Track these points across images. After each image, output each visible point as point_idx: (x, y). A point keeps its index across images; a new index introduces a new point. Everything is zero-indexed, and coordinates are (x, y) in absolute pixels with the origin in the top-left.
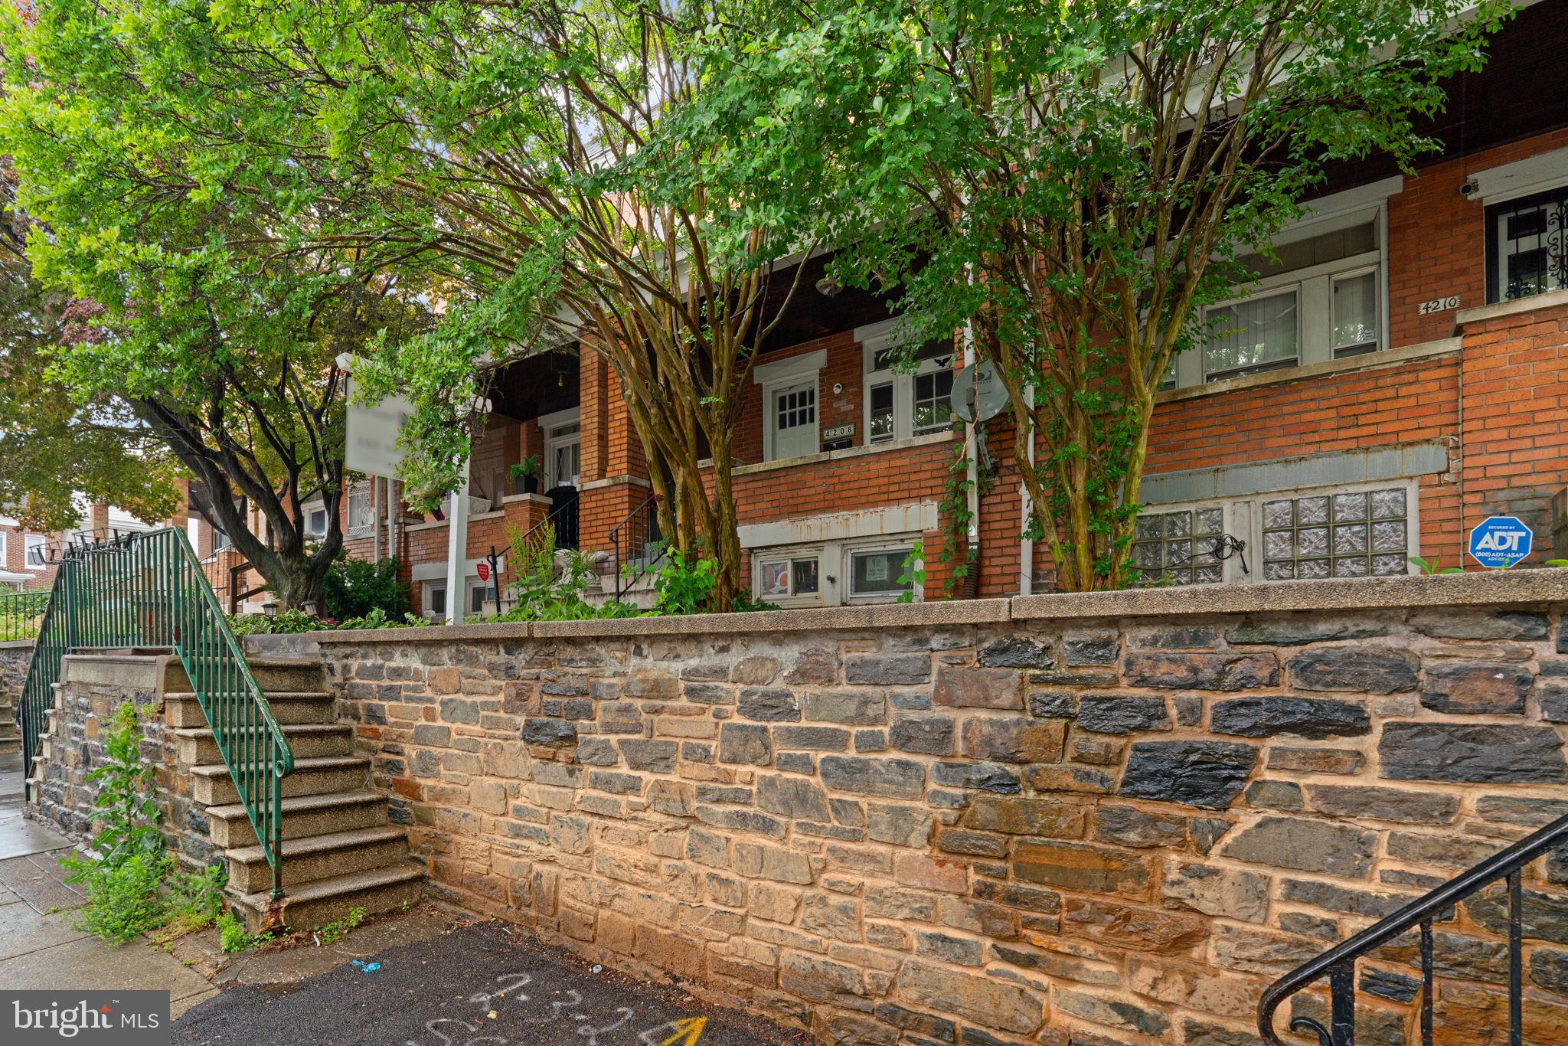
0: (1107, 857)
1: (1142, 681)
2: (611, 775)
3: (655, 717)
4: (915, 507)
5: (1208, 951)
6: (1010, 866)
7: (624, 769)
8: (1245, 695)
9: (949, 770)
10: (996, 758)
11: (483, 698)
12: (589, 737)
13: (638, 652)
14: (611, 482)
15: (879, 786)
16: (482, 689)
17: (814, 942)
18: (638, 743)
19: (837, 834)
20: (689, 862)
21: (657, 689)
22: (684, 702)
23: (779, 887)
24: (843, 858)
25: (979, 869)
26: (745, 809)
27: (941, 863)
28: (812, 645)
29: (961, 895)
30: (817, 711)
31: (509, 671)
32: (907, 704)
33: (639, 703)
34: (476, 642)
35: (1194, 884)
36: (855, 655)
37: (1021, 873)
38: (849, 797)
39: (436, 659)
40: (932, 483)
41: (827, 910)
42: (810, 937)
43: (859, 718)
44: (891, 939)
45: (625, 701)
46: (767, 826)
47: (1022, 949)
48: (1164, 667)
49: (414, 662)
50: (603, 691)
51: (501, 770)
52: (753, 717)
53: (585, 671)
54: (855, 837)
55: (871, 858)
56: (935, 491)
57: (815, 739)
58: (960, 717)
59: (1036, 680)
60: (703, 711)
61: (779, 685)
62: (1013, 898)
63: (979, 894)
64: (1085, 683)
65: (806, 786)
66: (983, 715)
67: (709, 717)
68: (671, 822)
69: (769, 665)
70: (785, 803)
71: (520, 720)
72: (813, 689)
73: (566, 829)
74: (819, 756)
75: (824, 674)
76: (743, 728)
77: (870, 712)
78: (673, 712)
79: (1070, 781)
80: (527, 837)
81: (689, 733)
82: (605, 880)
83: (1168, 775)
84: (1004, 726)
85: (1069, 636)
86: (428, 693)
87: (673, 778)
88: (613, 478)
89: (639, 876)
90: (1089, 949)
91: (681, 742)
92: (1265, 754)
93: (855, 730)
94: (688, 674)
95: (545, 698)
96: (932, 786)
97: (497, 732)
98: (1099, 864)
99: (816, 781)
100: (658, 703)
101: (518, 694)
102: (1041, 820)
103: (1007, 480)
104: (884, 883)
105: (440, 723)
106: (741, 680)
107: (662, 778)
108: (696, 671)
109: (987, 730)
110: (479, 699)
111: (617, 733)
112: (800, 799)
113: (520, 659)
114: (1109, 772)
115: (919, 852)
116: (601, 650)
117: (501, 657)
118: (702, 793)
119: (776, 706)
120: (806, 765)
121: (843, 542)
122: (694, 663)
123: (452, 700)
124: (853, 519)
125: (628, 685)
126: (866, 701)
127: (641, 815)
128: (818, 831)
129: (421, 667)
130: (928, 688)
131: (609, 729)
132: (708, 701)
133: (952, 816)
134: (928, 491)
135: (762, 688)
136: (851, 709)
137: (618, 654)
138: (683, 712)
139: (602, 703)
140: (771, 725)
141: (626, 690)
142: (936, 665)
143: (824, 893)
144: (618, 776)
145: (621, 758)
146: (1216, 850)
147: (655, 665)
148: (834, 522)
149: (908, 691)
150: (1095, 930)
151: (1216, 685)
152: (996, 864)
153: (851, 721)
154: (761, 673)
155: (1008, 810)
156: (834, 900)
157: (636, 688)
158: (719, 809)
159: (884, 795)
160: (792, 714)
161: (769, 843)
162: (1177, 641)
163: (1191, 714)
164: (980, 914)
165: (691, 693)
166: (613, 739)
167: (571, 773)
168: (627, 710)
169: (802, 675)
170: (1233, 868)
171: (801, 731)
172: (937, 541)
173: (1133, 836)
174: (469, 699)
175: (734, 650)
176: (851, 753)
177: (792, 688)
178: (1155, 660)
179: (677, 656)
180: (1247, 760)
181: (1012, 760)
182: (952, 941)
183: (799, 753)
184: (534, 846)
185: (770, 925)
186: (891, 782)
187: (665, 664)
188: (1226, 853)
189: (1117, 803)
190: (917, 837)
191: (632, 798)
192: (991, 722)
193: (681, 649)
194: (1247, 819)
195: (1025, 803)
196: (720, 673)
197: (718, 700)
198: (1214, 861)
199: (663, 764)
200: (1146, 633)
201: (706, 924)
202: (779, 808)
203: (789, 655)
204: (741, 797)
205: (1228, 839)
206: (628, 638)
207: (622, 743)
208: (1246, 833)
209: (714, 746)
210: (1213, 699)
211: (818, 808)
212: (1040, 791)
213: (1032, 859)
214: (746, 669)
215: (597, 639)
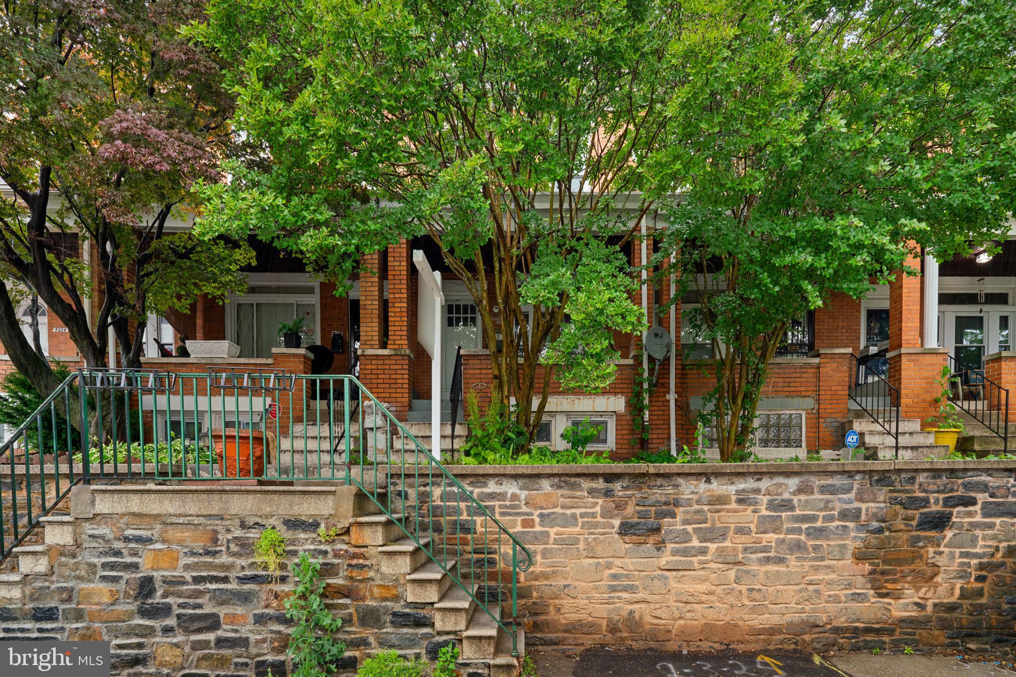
0: (913, 552)
1: (924, 491)
2: (686, 547)
3: (717, 515)
4: (612, 398)
5: (938, 579)
6: (880, 561)
7: (695, 543)
8: (950, 494)
9: (861, 527)
10: (878, 521)
11: (583, 510)
12: (671, 528)
13: (708, 481)
14: (393, 353)
15: (832, 536)
16: (581, 505)
17: (803, 608)
18: (707, 529)
19: (815, 559)
20: (735, 585)
21: (721, 500)
22: (734, 506)
23: (785, 587)
24: (817, 569)
25: (870, 564)
26: (767, 555)
27: (857, 564)
28: (805, 478)
29: (863, 576)
30: (806, 507)
31: (608, 493)
32: (845, 502)
33: (706, 508)
34: (578, 475)
35: (937, 557)
36: (823, 482)
37: (884, 563)
38: (818, 543)
39: (537, 486)
40: (622, 386)
41: (809, 593)
42: (800, 607)
43: (826, 508)
44: (836, 599)
45: (696, 507)
46: (781, 561)
47: (884, 591)
48: (931, 486)
49: (511, 488)
50: (682, 502)
51: (599, 554)
52: (775, 511)
53: (671, 491)
54: (822, 559)
55: (828, 567)
56: (623, 390)
57: (804, 519)
58: (863, 506)
59: (891, 491)
60: (746, 510)
61: (786, 496)
62: (883, 573)
63: (870, 573)
64: (907, 491)
65: (799, 540)
66: (872, 505)
67: (749, 512)
68: (725, 567)
69: (784, 487)
70: (791, 549)
71: (617, 522)
72: (803, 497)
73: (656, 581)
74: (805, 526)
75: (810, 490)
76: (770, 516)
77: (830, 506)
78: (728, 511)
79: (902, 527)
80: (620, 591)
81: (739, 521)
82: (681, 605)
83: (931, 522)
84: (881, 508)
85: (903, 475)
86: (524, 509)
87: (727, 544)
88: (394, 349)
89: (704, 598)
90: (907, 586)
91: (732, 526)
92: (955, 513)
93: (822, 514)
94: (738, 492)
95: (637, 508)
96: (853, 534)
97: (596, 531)
98: (911, 555)
99: (803, 537)
100: (718, 507)
101: (616, 507)
102: (893, 542)
103: (660, 390)
104: (833, 576)
105: (538, 528)
106: (769, 494)
107: (722, 545)
108: (744, 491)
109: (874, 510)
110: (578, 511)
111: (690, 524)
112: (798, 546)
113: (617, 486)
114: (912, 523)
115: (849, 561)
116: (680, 480)
117: (601, 484)
118: (745, 550)
119: (787, 505)
120: (799, 531)
121: (568, 414)
122: (742, 486)
123: (553, 513)
124: (577, 401)
125: (700, 498)
126: (828, 501)
127: (706, 566)
128: (805, 559)
129: (518, 492)
130: (852, 495)
131: (686, 522)
132: (750, 504)
133: (862, 545)
134: (620, 390)
135: (779, 497)
136: (822, 505)
137: (694, 482)
138: (735, 511)
139: (681, 509)
140: (784, 514)
141: (698, 502)
142: (856, 486)
143: (805, 586)
144: (693, 547)
145: (694, 538)
146: (942, 545)
147: (717, 487)
148: (565, 401)
149: (845, 496)
150: (909, 579)
151: (943, 492)
152: (876, 561)
153: (821, 510)
154: (780, 491)
155: (882, 540)
156: (811, 588)
157: (705, 500)
158: (754, 556)
159: (833, 540)
160: (792, 508)
161: (781, 568)
162: (934, 477)
163: (937, 501)
164: (872, 581)
165: (740, 501)
166: (689, 528)
167: (659, 549)
168: (697, 512)
169: (800, 491)
170: (946, 550)
171: (798, 516)
172: (624, 418)
173: (921, 544)
174: (569, 512)
175: (764, 480)
176: (819, 524)
177: (793, 497)
178: (929, 484)
179: (733, 483)
180: (951, 514)
181: (884, 521)
182: (860, 594)
183: (796, 526)
184: (625, 595)
185: (780, 606)
186: (837, 534)
187: (725, 487)
188: (945, 546)
189: (914, 533)
190: (849, 555)
191: (700, 558)
192: (877, 508)
193: (735, 479)
194: (949, 534)
195: (887, 537)
196: (757, 491)
197: (756, 503)
198: (942, 549)
199: (721, 538)
200: (925, 475)
201: (746, 613)
202: (787, 551)
203: (793, 483)
204: (766, 549)
205: (946, 541)
206: (700, 474)
207: (695, 530)
208: (951, 538)
209: (753, 526)
210: (942, 496)
211: (806, 549)
212: (891, 532)
213: (890, 557)
214: (772, 489)
215: (679, 474)
